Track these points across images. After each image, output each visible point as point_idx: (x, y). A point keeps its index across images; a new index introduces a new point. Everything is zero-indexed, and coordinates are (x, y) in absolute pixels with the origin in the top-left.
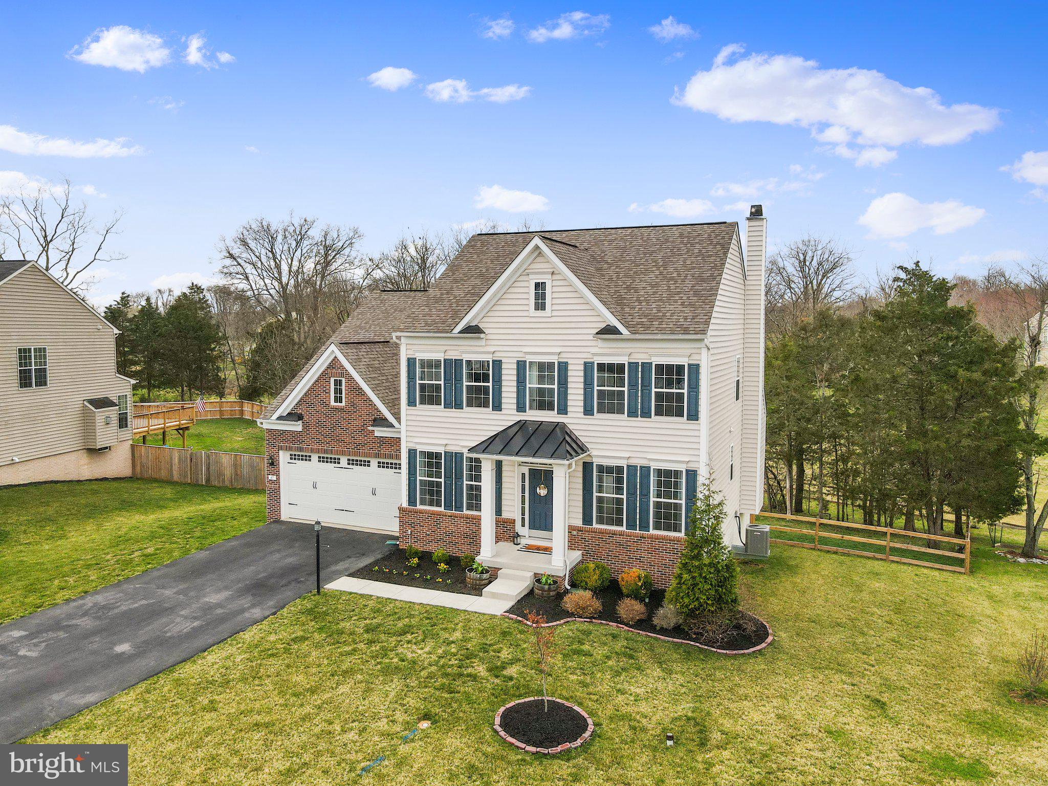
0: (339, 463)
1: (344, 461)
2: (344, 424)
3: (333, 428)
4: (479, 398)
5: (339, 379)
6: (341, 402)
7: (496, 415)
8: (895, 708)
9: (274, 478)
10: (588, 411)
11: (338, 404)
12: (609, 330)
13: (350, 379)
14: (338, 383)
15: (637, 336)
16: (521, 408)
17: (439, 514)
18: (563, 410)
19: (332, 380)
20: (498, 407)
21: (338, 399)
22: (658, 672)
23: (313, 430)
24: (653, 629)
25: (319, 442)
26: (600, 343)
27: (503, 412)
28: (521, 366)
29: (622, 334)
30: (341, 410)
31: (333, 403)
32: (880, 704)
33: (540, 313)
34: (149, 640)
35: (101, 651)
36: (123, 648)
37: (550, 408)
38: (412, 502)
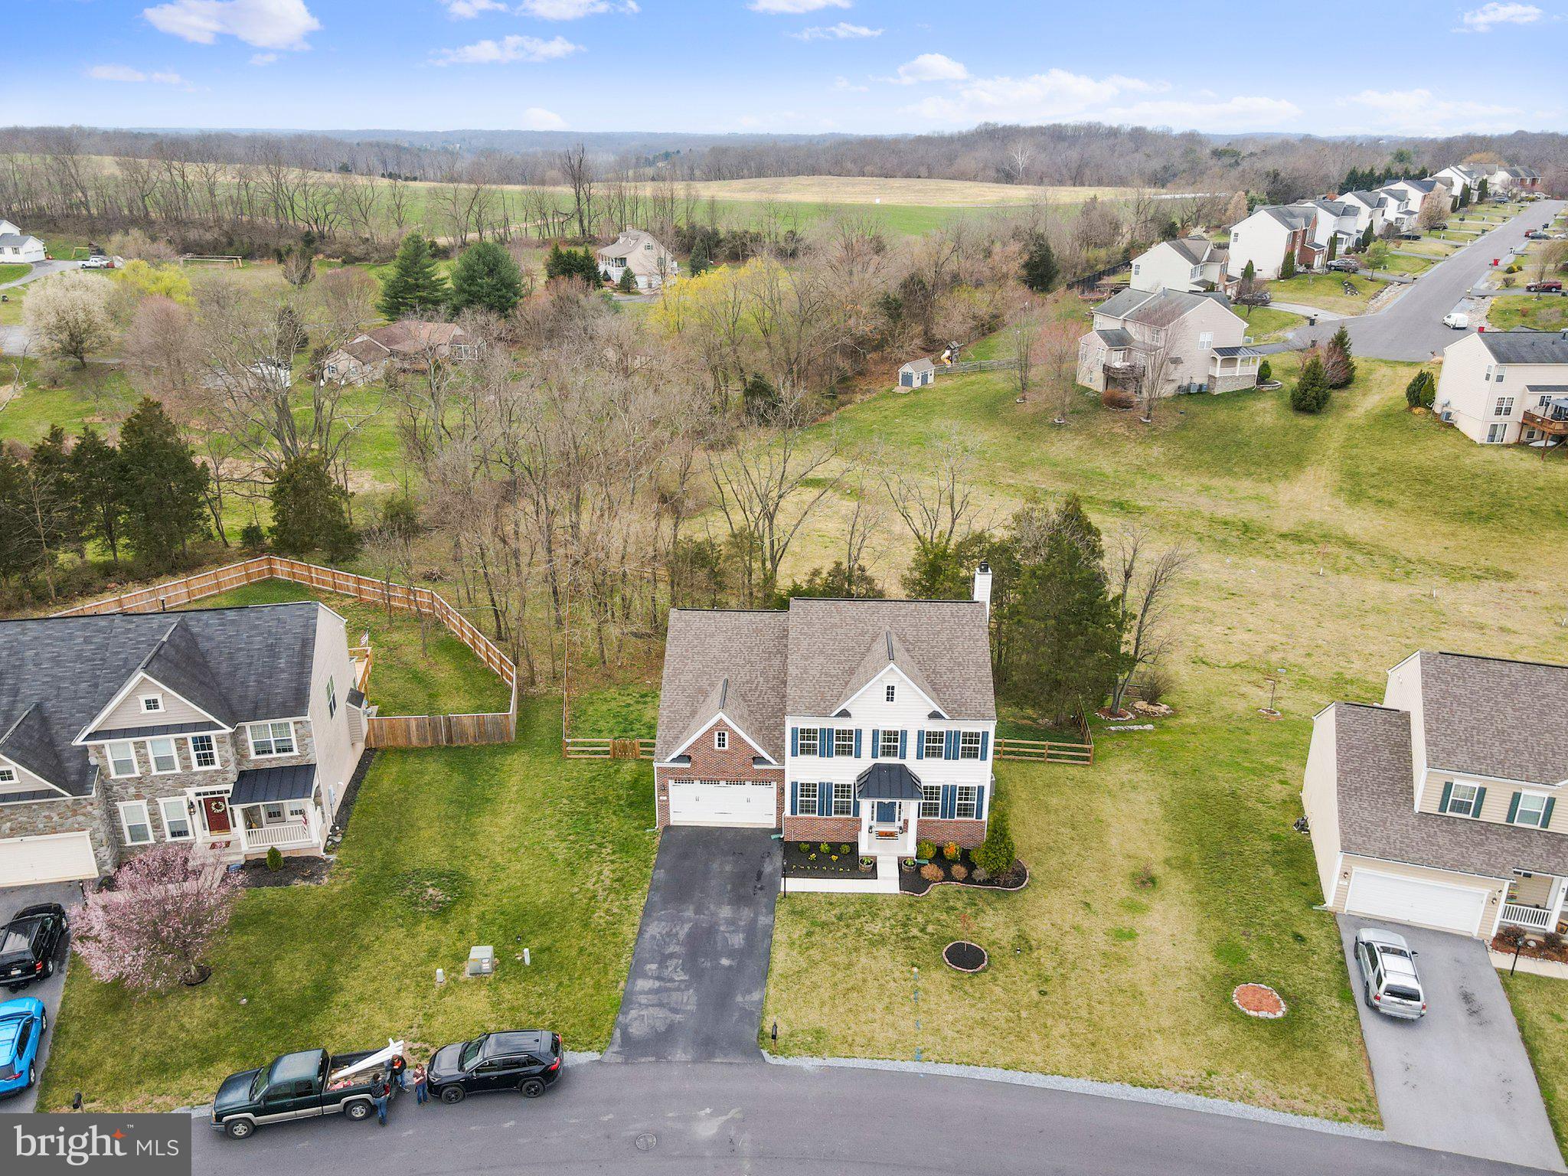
0: (719, 784)
1: (723, 782)
2: (728, 761)
3: (718, 764)
4: (845, 751)
5: (721, 732)
6: (724, 746)
7: (857, 761)
8: (1094, 906)
9: (664, 797)
10: (919, 757)
11: (722, 748)
12: (935, 715)
13: (732, 732)
14: (721, 735)
15: (954, 718)
16: (875, 756)
17: (816, 819)
18: (903, 756)
19: (716, 734)
20: (858, 756)
21: (721, 745)
22: (992, 912)
23: (700, 767)
24: (974, 882)
26: (927, 721)
27: (862, 758)
28: (875, 733)
29: (945, 718)
30: (725, 752)
31: (716, 747)
32: (1087, 905)
33: (890, 703)
34: (731, 953)
35: (717, 967)
36: (725, 962)
37: (895, 755)
38: (793, 812)
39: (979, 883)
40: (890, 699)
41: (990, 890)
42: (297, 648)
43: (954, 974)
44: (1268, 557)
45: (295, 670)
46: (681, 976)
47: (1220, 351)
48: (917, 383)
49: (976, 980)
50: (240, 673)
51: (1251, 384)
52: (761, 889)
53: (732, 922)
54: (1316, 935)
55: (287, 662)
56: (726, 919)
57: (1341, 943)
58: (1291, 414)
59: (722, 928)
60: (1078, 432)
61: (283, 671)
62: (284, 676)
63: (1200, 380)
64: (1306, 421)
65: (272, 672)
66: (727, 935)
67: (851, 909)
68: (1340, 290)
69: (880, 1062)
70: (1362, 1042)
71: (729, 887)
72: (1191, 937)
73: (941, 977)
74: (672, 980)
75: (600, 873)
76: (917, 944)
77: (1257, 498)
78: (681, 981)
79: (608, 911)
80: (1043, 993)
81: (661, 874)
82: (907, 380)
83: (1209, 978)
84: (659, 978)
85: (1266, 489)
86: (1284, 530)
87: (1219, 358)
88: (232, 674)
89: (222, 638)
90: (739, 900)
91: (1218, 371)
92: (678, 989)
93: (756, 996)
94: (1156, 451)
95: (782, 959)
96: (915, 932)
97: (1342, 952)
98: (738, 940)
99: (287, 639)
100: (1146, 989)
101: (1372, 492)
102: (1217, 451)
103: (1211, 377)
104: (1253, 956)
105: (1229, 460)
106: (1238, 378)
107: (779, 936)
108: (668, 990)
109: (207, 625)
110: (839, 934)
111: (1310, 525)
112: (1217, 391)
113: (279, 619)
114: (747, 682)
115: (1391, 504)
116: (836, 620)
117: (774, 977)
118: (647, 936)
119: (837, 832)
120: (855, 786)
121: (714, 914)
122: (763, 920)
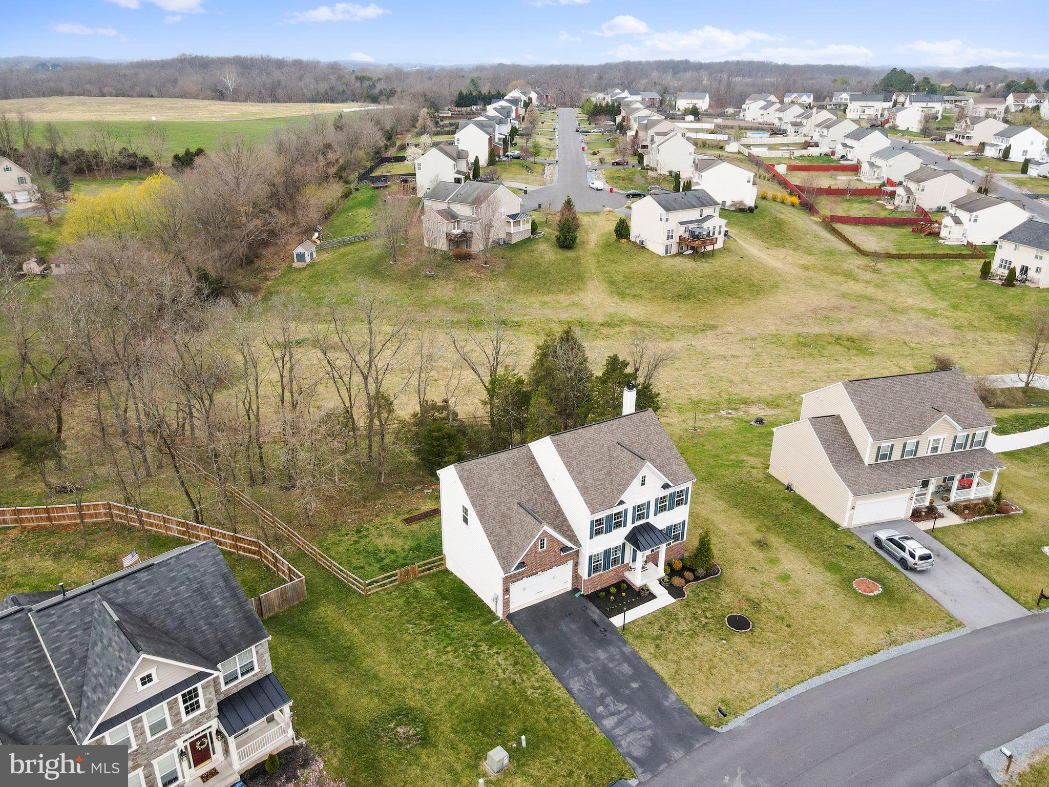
0: (537, 574)
1: (540, 572)
2: (546, 557)
3: (540, 561)
4: (618, 525)
5: (542, 539)
6: (543, 548)
7: (625, 529)
8: (757, 568)
9: (508, 594)
10: (655, 514)
11: (542, 550)
12: (666, 486)
13: (550, 536)
16: (633, 522)
17: (601, 575)
18: (647, 517)
19: (540, 541)
23: (530, 566)
24: (699, 578)
25: (533, 570)
26: (661, 491)
27: (627, 526)
28: (634, 508)
29: (671, 485)
30: (545, 551)
31: (539, 550)
33: (642, 487)
34: (633, 678)
35: (633, 691)
36: (635, 685)
37: (643, 518)
38: (589, 575)
39: (703, 578)
40: (643, 484)
41: (709, 579)
42: (222, 583)
43: (744, 635)
44: (603, 339)
45: (233, 603)
46: (622, 707)
47: (511, 216)
48: (308, 259)
49: (756, 634)
50: (188, 623)
51: (528, 235)
52: (605, 630)
53: (612, 659)
54: (853, 543)
55: (221, 599)
56: (606, 658)
57: (865, 543)
58: (560, 250)
59: (611, 665)
60: (447, 278)
61: (223, 608)
62: (227, 611)
63: (502, 236)
64: (570, 254)
65: (215, 612)
66: (618, 668)
67: (662, 622)
68: (524, 171)
69: (768, 702)
70: (920, 589)
71: (586, 638)
72: (810, 566)
73: (739, 640)
74: (620, 712)
75: (499, 664)
76: (711, 627)
77: (574, 304)
78: (625, 709)
79: (533, 687)
80: (788, 626)
81: (539, 648)
82: (301, 257)
83: (838, 584)
84: (612, 714)
85: (575, 298)
86: (601, 321)
87: (512, 221)
88: (181, 625)
89: (150, 599)
90: (603, 643)
91: (513, 230)
92: (629, 716)
93: (673, 698)
94: (502, 284)
95: (662, 668)
96: (704, 620)
97: (870, 547)
98: (626, 669)
99: (209, 580)
100: (822, 602)
101: (628, 291)
102: (535, 279)
103: (509, 234)
104: (844, 565)
105: (545, 285)
106: (522, 232)
107: (645, 655)
108: (625, 719)
109: (127, 593)
110: (671, 639)
111: (611, 316)
112: (514, 242)
113: (189, 565)
114: (529, 500)
115: (641, 297)
116: (582, 443)
117: (669, 683)
118: (575, 691)
119: (613, 578)
120: (624, 544)
121: (597, 659)
122: (627, 650)
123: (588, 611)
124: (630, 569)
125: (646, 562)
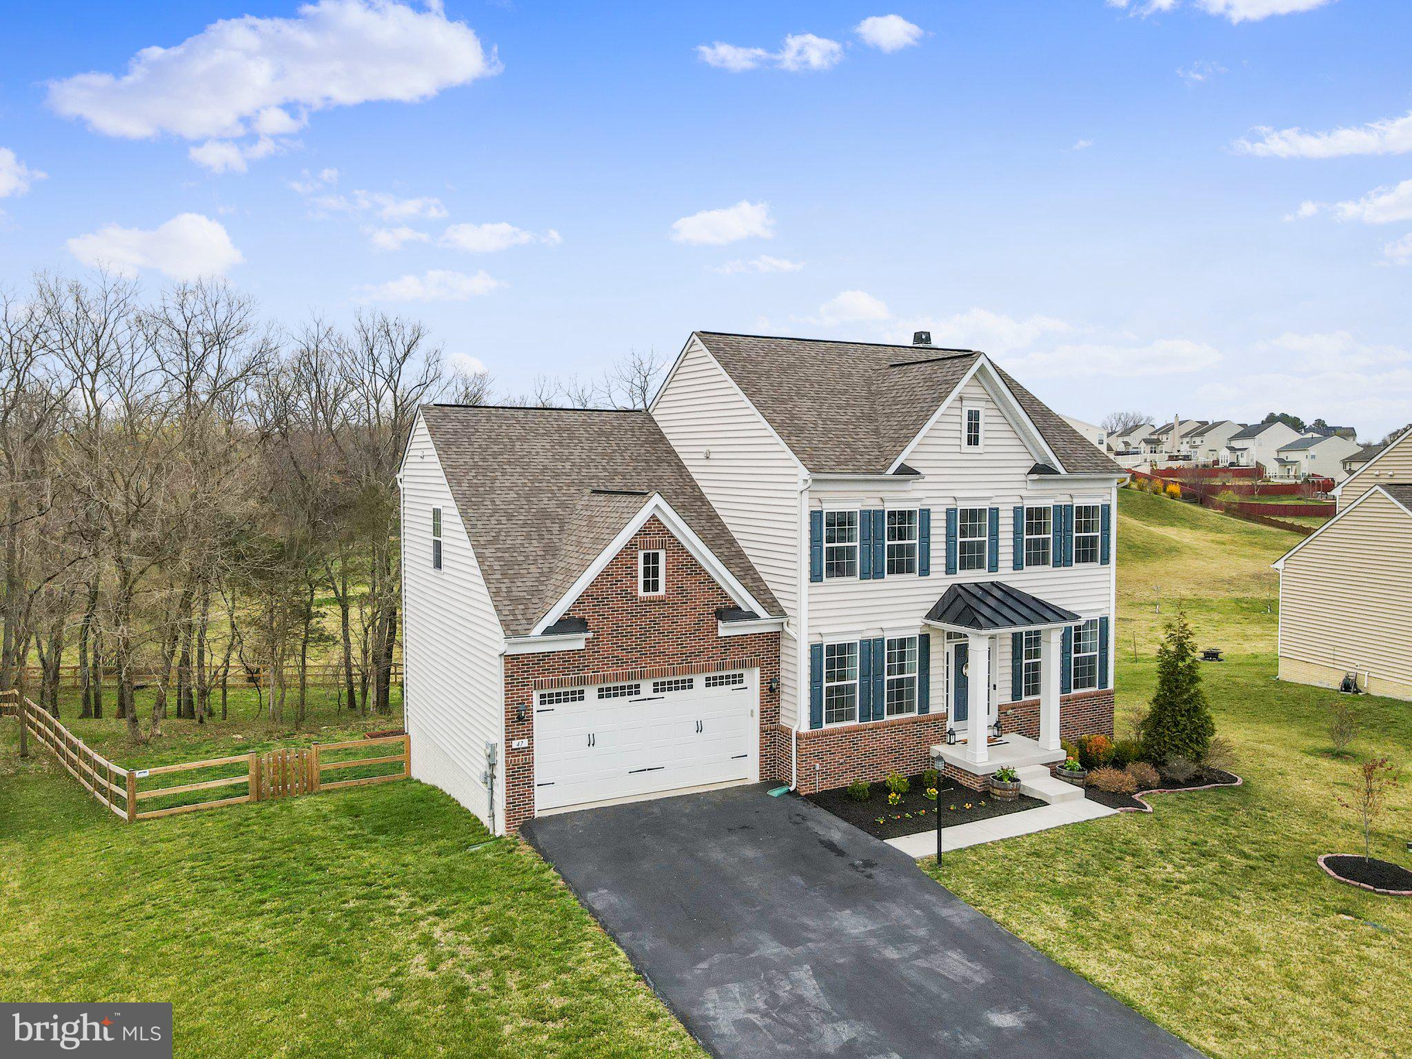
0: (637, 693)
1: (647, 688)
2: (666, 625)
3: (645, 633)
5: (651, 551)
6: (656, 589)
7: (924, 582)
9: (525, 743)
10: (1017, 564)
11: (651, 594)
12: (1042, 470)
13: (676, 548)
14: (652, 559)
15: (1075, 476)
16: (950, 570)
17: (856, 730)
18: (994, 567)
19: (641, 555)
21: (651, 585)
23: (606, 643)
24: (1181, 783)
25: (619, 662)
26: (1030, 486)
27: (932, 576)
28: (951, 516)
29: (1059, 473)
30: (661, 602)
31: (641, 593)
33: (973, 448)
34: (994, 997)
35: (1000, 1036)
36: (1002, 1020)
37: (980, 566)
38: (815, 722)
39: (1191, 784)
40: (973, 440)
41: (1214, 789)
52: (870, 864)
66: (922, 963)
67: (1083, 855)
71: (795, 880)
73: (1406, 912)
75: (427, 942)
76: (1273, 878)
79: (536, 1012)
81: (606, 899)
90: (857, 894)
96: (1237, 860)
107: (1032, 933)
110: (1131, 899)
118: (722, 1027)
119: (896, 753)
120: (925, 640)
121: (834, 935)
122: (956, 915)
123: (809, 824)
124: (947, 737)
125: (997, 725)
